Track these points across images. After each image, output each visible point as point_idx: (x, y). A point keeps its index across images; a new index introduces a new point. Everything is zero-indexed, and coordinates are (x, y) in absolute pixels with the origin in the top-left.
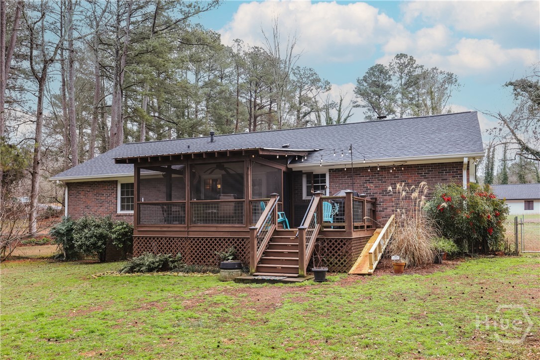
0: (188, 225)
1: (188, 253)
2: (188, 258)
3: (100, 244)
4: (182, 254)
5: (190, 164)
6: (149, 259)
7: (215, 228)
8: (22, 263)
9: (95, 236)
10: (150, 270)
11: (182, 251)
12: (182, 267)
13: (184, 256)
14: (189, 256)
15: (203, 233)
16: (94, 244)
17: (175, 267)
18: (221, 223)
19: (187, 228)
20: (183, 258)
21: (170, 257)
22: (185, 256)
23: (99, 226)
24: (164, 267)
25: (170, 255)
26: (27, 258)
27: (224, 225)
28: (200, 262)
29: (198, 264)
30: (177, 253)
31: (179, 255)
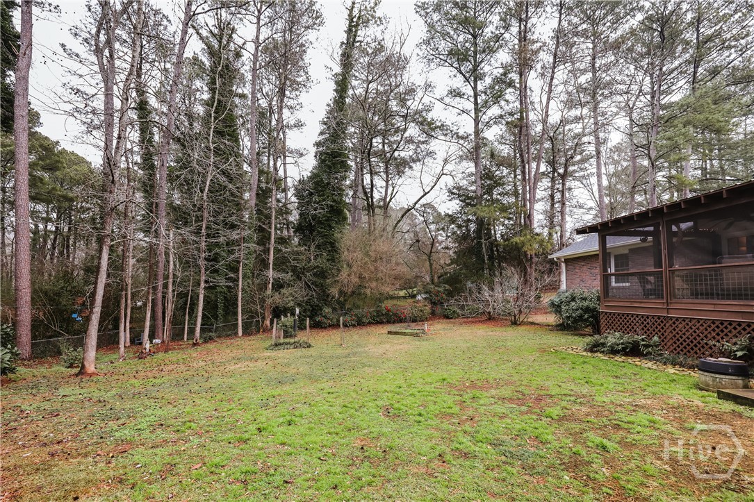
0: (667, 300)
1: (669, 337)
2: (669, 344)
3: (586, 316)
4: (660, 338)
5: (666, 221)
6: (612, 338)
7: (713, 306)
8: (532, 328)
9: (581, 309)
10: (613, 351)
11: (660, 334)
12: (661, 355)
13: (663, 341)
14: (671, 342)
15: (691, 312)
16: (581, 317)
17: (650, 353)
18: (722, 299)
19: (666, 304)
20: (663, 344)
21: (643, 340)
22: (666, 341)
23: (585, 299)
24: (633, 351)
25: (643, 337)
26: (538, 324)
27: (729, 302)
28: (689, 352)
29: (685, 354)
30: (653, 336)
31: (656, 338)
